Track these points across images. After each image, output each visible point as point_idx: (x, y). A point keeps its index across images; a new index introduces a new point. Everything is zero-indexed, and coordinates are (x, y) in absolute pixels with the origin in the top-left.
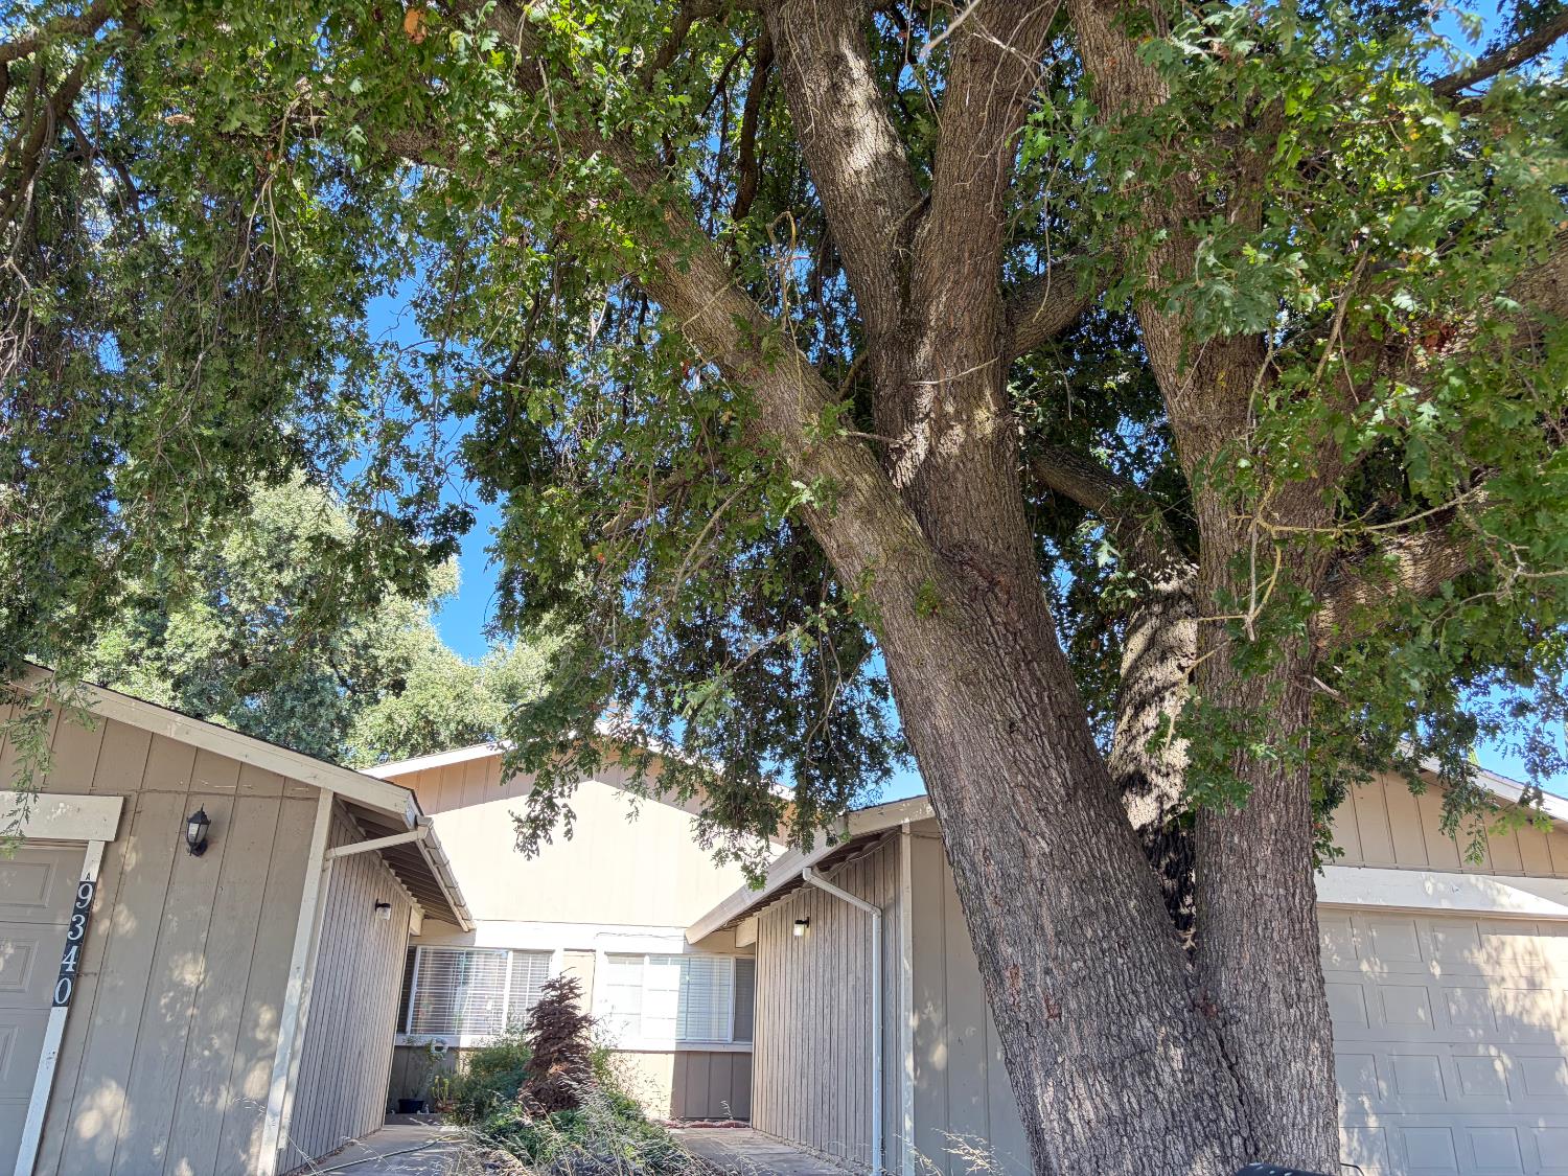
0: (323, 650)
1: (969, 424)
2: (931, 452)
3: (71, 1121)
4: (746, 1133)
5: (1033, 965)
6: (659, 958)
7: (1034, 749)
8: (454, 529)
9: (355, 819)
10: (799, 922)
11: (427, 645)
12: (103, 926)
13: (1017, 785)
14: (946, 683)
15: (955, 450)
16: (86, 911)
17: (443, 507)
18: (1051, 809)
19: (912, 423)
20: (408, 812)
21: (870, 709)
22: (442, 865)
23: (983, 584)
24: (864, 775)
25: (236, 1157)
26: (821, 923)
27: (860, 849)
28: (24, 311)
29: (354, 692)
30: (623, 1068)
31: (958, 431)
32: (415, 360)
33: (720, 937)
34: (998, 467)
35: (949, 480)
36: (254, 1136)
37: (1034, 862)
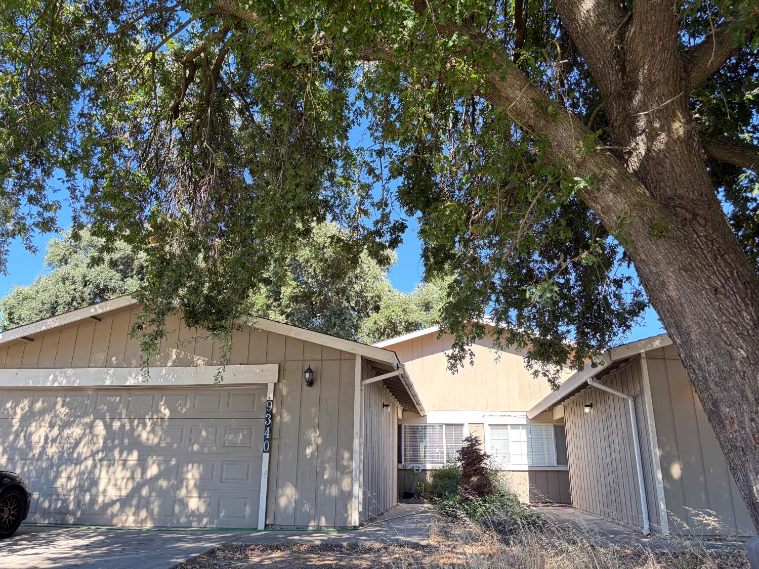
0: (343, 295)
1: (669, 131)
2: (648, 150)
3: (276, 499)
4: (571, 510)
5: (743, 416)
6: (515, 426)
7: (731, 302)
8: (399, 232)
9: (372, 367)
10: (587, 406)
11: (387, 289)
12: (278, 418)
13: (722, 322)
14: (673, 272)
15: (663, 146)
16: (270, 412)
17: (393, 222)
18: (745, 333)
19: (635, 137)
20: (395, 362)
21: (616, 296)
22: (410, 386)
23: (689, 216)
24: (615, 330)
25: (343, 515)
26: (599, 406)
27: (617, 367)
28: (213, 164)
29: (359, 313)
30: (505, 478)
31: (663, 137)
32: (371, 154)
33: (544, 415)
34: (690, 152)
35: (661, 164)
36: (349, 506)
37: (738, 363)
